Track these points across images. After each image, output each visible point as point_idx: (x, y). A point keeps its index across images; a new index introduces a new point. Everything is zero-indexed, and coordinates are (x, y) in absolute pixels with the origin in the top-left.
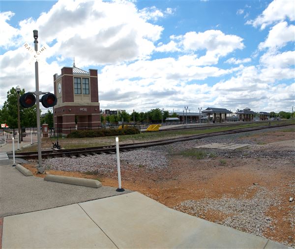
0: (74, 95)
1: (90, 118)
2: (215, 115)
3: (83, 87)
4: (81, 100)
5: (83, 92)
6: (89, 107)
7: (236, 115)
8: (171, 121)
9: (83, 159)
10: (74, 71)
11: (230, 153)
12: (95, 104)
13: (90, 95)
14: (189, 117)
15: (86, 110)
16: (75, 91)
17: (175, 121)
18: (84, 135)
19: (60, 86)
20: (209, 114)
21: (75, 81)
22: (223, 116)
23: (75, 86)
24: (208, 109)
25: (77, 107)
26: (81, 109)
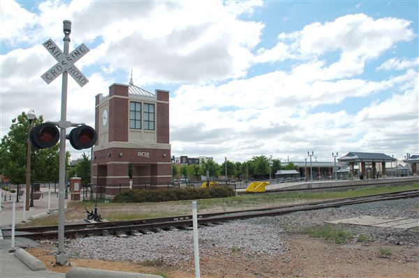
0: (129, 130)
1: (154, 169)
2: (363, 164)
3: (145, 117)
4: (141, 139)
5: (145, 125)
6: (154, 152)
7: (404, 164)
8: (285, 176)
9: (139, 238)
10: (131, 91)
11: (398, 235)
12: (163, 146)
13: (156, 131)
14: (315, 169)
15: (147, 155)
16: (131, 124)
17: (292, 175)
18: (144, 198)
19: (105, 114)
20: (352, 163)
21: (131, 107)
22: (378, 167)
23: (131, 116)
24: (350, 154)
25: (133, 151)
26: (140, 154)
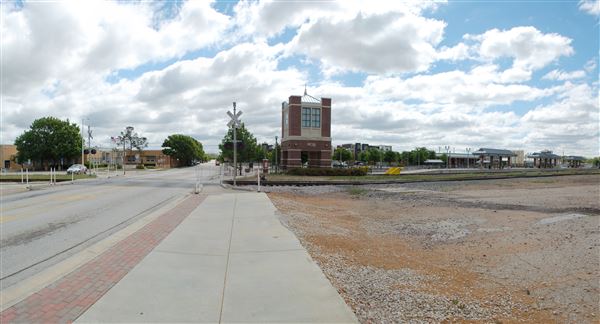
0: (302, 127)
3: (313, 118)
4: (310, 134)
5: (313, 124)
6: (318, 143)
10: (303, 100)
12: (326, 139)
13: (321, 128)
15: (314, 145)
16: (303, 124)
19: (287, 116)
20: (482, 156)
21: (303, 111)
23: (303, 117)
25: (304, 142)
26: (309, 144)
